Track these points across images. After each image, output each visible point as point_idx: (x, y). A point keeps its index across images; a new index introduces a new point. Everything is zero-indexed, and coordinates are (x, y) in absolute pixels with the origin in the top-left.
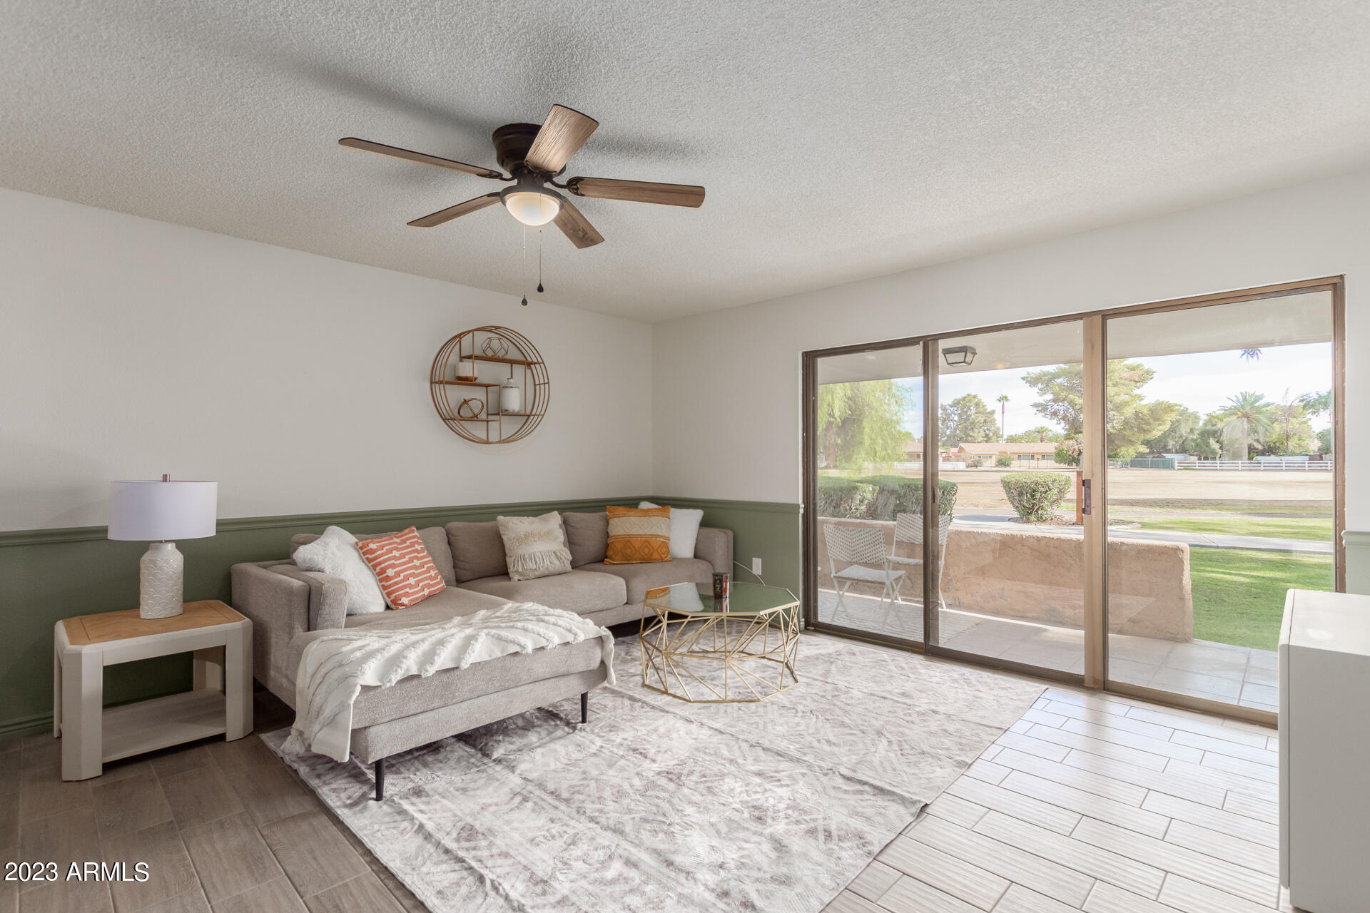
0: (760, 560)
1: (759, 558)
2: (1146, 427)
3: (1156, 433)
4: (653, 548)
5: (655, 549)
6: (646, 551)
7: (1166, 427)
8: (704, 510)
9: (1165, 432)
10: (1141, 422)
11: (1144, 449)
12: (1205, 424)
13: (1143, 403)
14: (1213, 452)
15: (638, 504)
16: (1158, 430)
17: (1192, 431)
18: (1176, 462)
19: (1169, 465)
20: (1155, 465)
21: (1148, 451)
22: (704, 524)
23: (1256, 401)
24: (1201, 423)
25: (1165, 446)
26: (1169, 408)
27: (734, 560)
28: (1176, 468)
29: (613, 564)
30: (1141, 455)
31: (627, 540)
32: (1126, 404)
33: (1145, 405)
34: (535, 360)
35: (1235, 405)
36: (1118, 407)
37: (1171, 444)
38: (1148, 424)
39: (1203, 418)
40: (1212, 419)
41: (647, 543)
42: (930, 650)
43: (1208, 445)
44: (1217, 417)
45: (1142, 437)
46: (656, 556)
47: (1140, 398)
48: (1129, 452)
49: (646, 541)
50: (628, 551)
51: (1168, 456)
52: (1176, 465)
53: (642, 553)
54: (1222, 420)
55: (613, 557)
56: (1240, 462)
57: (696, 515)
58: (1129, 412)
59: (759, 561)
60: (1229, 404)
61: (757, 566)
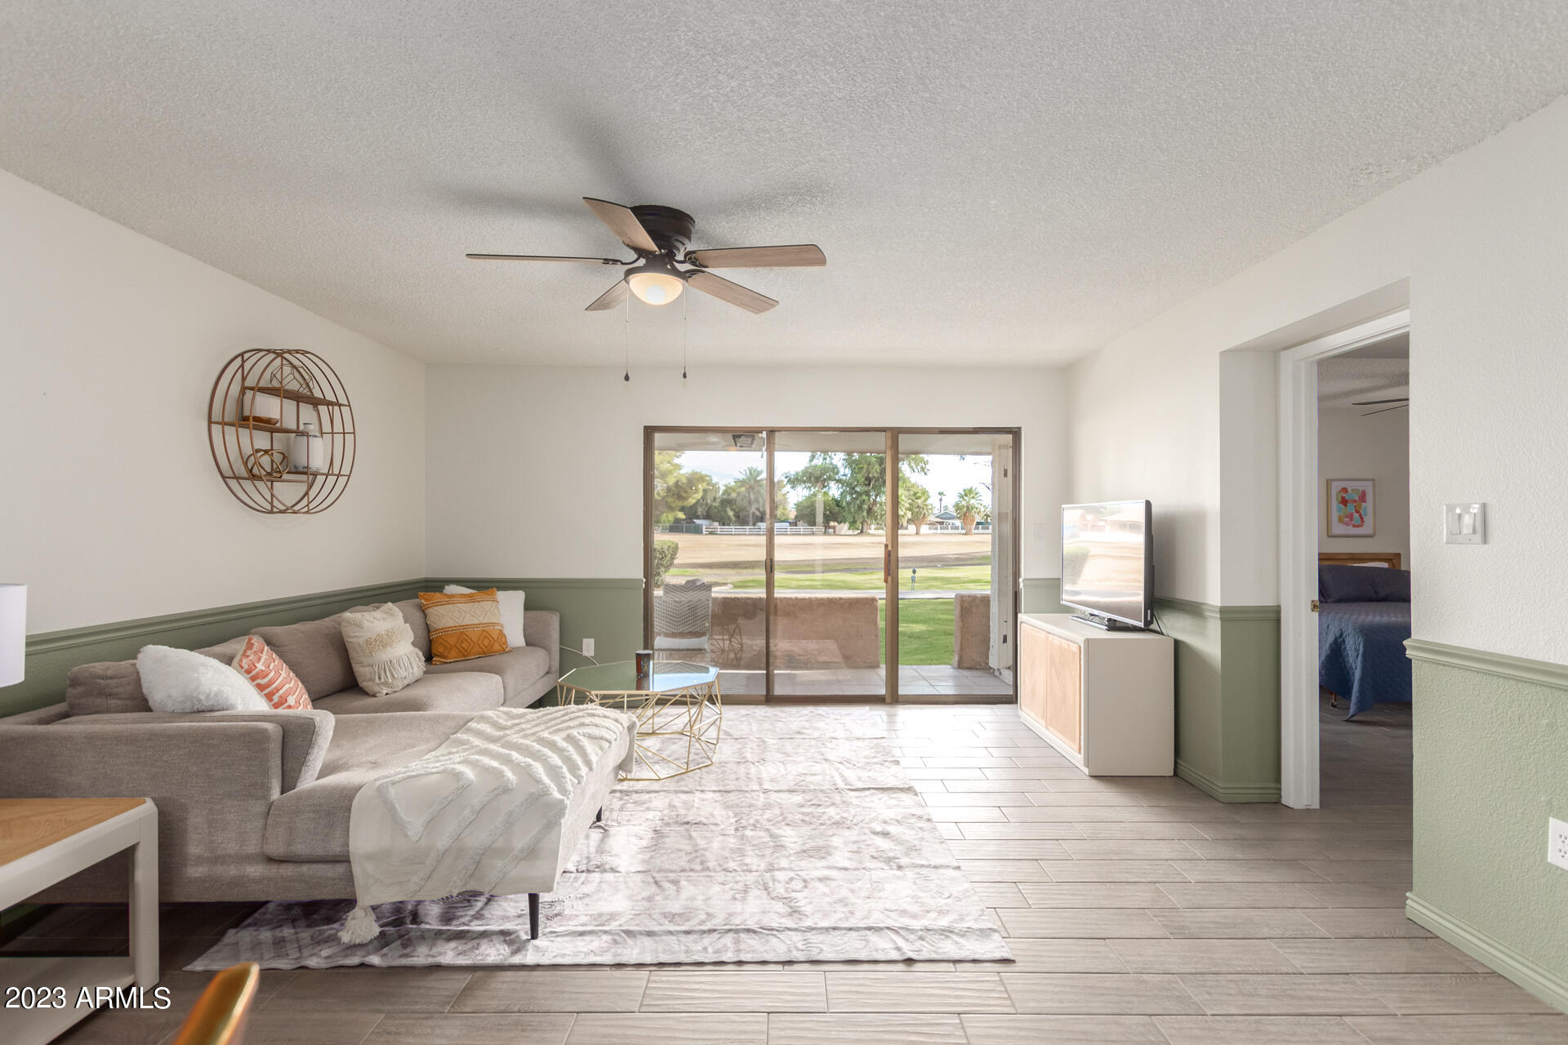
0: (593, 640)
1: (591, 638)
2: (683, 494)
3: (692, 501)
4: (492, 638)
5: (495, 639)
6: (486, 642)
7: (699, 495)
8: (525, 591)
9: (699, 500)
10: (679, 491)
11: (681, 515)
12: (723, 494)
13: (682, 472)
14: (729, 518)
15: (444, 588)
16: (694, 498)
17: (715, 499)
18: (704, 528)
19: (697, 530)
20: (688, 531)
21: (684, 517)
22: (528, 607)
23: (758, 476)
24: (721, 492)
25: (696, 512)
26: (701, 478)
27: (561, 644)
28: (704, 533)
29: (447, 663)
30: (677, 521)
31: (461, 632)
32: (670, 472)
33: (683, 475)
34: (330, 397)
35: (744, 477)
36: (663, 476)
37: (700, 511)
38: (686, 492)
39: (723, 488)
40: (728, 490)
41: (485, 634)
42: (770, 699)
43: (725, 512)
44: (731, 488)
45: (680, 504)
46: (497, 647)
47: (679, 467)
48: (668, 517)
49: (483, 631)
50: (465, 645)
51: (698, 522)
52: (704, 530)
53: (481, 645)
54: (734, 491)
55: (446, 654)
56: (748, 527)
57: (519, 597)
58: (671, 481)
59: (591, 642)
60: (741, 477)
61: (588, 647)
